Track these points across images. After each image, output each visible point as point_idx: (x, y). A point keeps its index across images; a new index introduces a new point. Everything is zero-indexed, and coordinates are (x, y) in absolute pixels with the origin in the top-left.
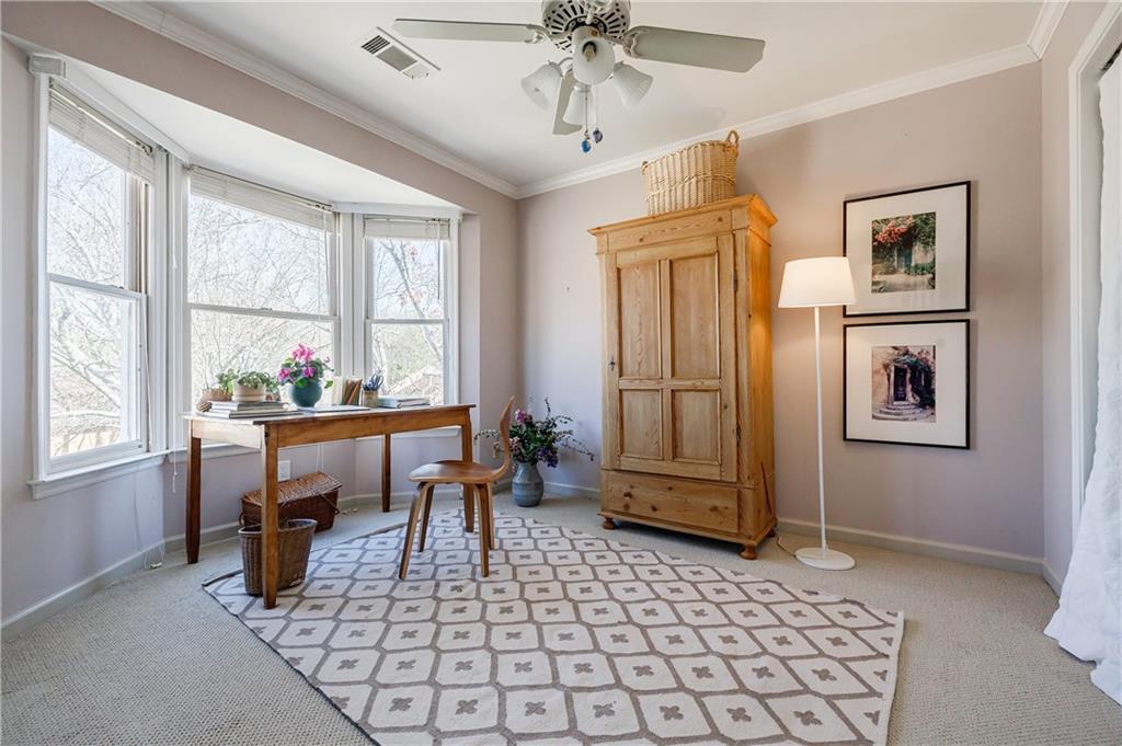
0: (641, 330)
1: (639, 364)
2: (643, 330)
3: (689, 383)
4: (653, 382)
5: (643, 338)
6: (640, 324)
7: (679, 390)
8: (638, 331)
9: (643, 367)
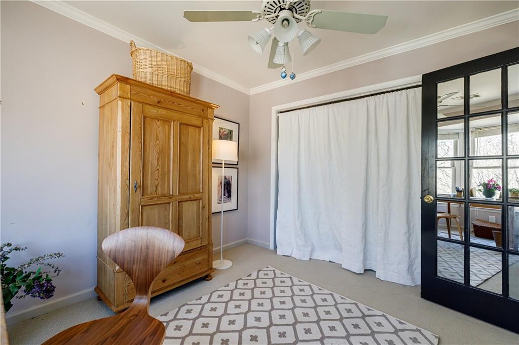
0: (158, 163)
1: (156, 188)
2: (160, 164)
3: (188, 196)
4: (166, 198)
5: (160, 170)
6: (158, 159)
7: (182, 202)
8: (156, 165)
9: (160, 189)
